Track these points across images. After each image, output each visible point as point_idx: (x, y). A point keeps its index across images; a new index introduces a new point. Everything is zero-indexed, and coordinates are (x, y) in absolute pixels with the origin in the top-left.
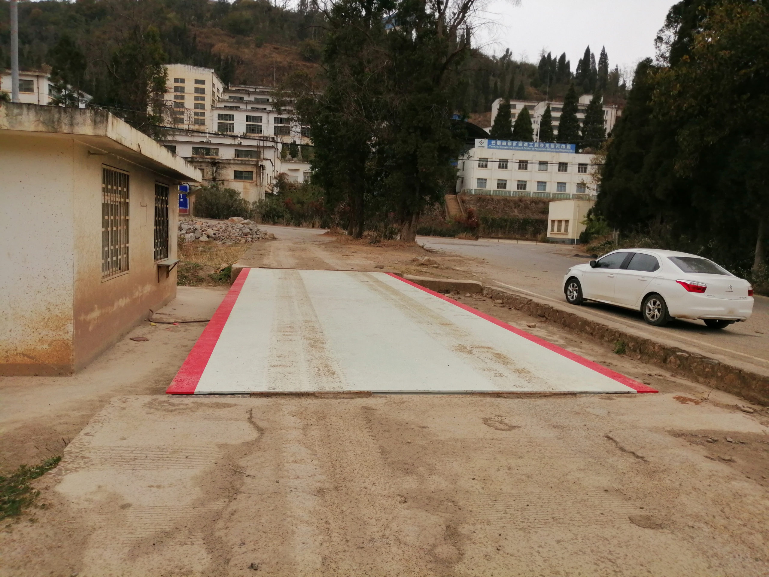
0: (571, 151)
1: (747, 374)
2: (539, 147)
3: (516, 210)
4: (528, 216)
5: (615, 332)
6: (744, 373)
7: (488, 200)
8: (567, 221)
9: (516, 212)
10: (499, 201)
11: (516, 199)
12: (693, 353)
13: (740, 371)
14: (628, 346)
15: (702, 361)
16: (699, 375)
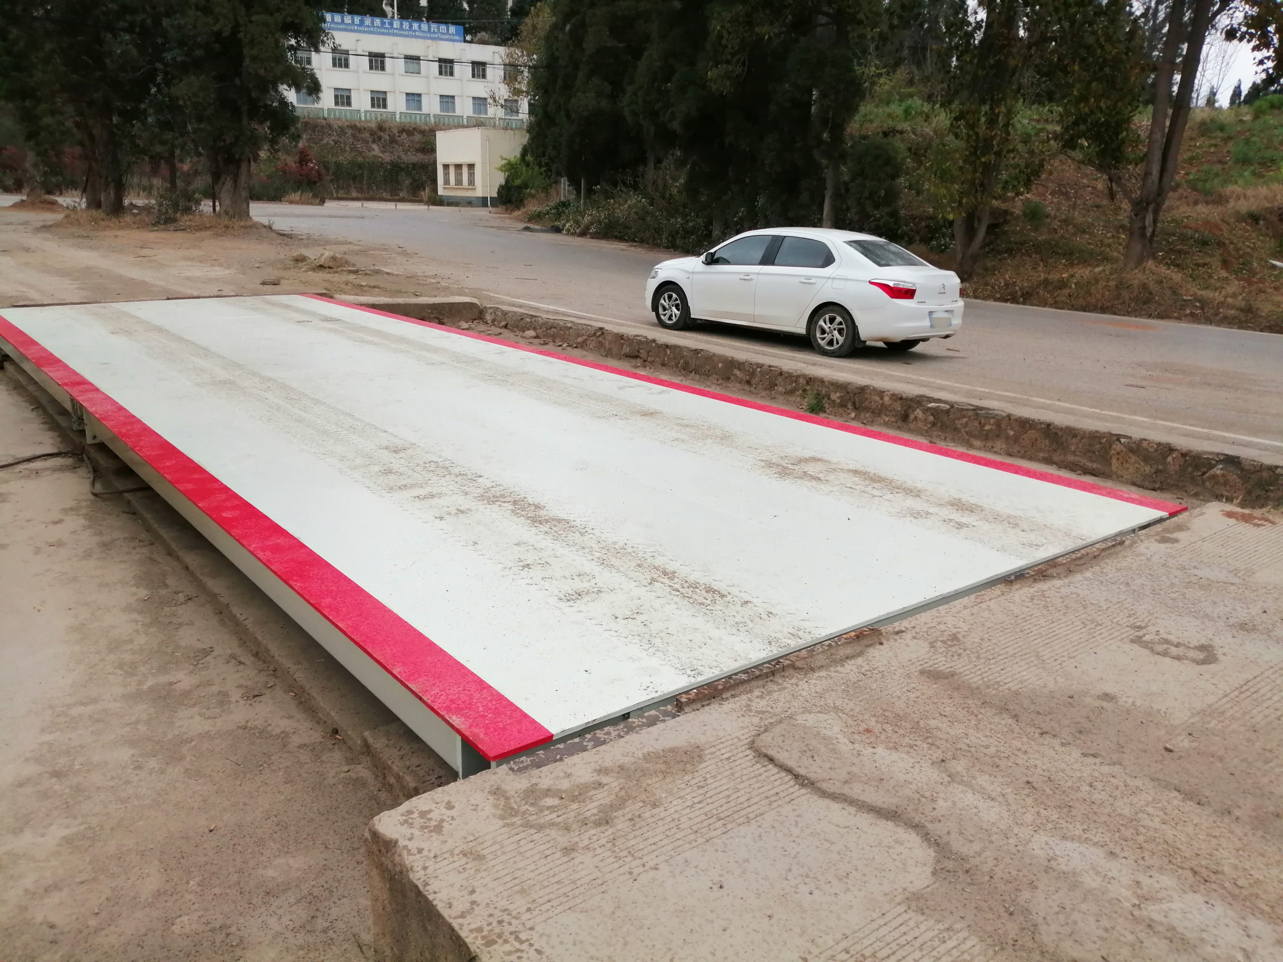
0: (457, 38)
1: (1061, 429)
2: (401, 28)
3: (375, 146)
4: (399, 157)
5: (798, 377)
6: (1056, 427)
7: (323, 127)
8: (471, 166)
9: (376, 150)
10: (342, 131)
11: (373, 125)
12: (956, 403)
13: (1049, 425)
14: (829, 398)
15: (977, 414)
16: (975, 437)
